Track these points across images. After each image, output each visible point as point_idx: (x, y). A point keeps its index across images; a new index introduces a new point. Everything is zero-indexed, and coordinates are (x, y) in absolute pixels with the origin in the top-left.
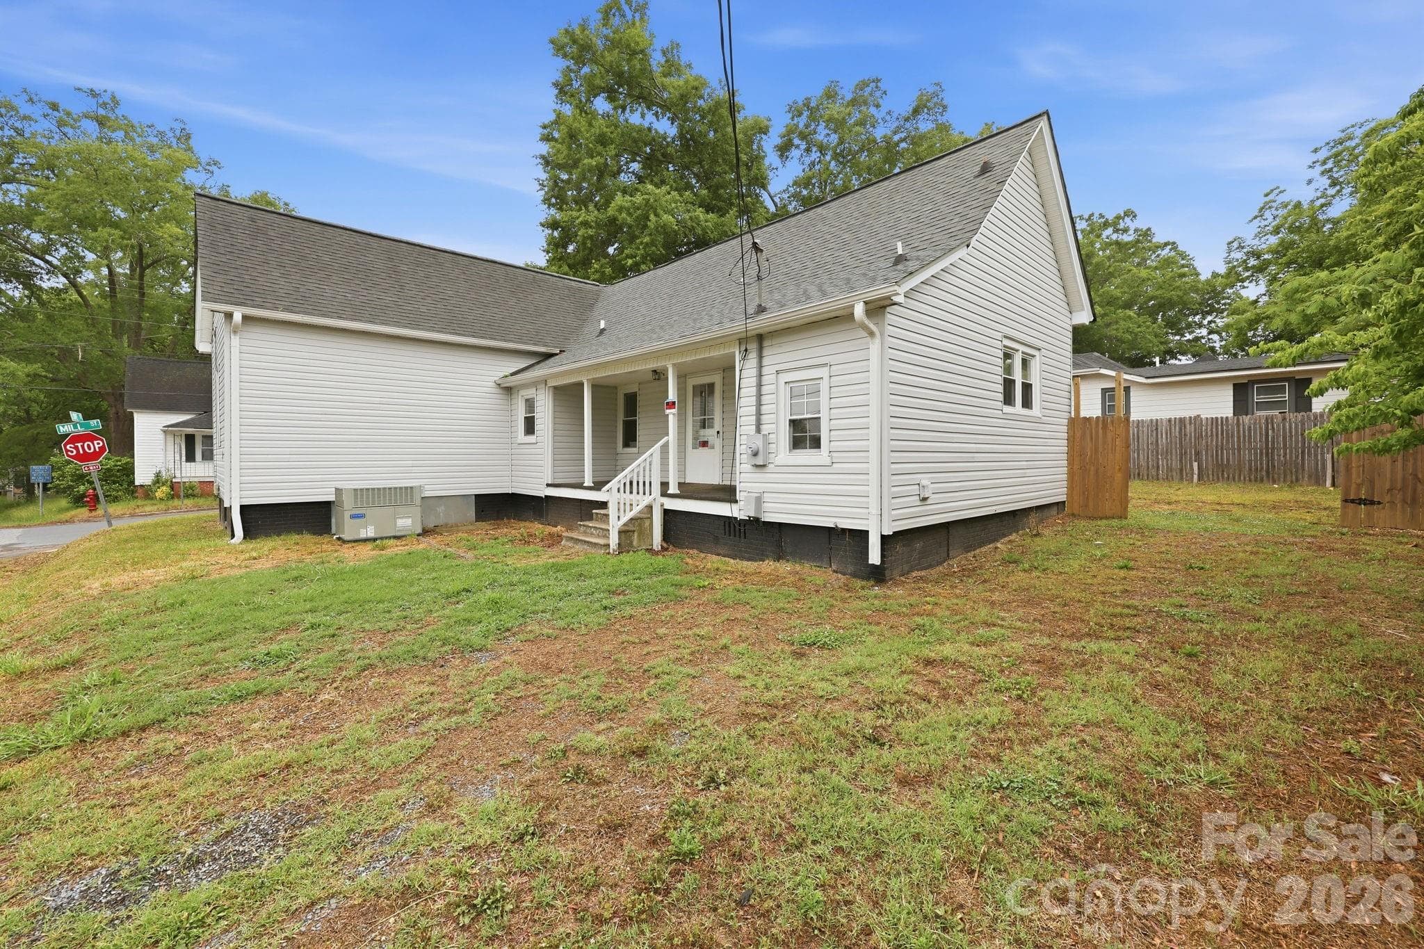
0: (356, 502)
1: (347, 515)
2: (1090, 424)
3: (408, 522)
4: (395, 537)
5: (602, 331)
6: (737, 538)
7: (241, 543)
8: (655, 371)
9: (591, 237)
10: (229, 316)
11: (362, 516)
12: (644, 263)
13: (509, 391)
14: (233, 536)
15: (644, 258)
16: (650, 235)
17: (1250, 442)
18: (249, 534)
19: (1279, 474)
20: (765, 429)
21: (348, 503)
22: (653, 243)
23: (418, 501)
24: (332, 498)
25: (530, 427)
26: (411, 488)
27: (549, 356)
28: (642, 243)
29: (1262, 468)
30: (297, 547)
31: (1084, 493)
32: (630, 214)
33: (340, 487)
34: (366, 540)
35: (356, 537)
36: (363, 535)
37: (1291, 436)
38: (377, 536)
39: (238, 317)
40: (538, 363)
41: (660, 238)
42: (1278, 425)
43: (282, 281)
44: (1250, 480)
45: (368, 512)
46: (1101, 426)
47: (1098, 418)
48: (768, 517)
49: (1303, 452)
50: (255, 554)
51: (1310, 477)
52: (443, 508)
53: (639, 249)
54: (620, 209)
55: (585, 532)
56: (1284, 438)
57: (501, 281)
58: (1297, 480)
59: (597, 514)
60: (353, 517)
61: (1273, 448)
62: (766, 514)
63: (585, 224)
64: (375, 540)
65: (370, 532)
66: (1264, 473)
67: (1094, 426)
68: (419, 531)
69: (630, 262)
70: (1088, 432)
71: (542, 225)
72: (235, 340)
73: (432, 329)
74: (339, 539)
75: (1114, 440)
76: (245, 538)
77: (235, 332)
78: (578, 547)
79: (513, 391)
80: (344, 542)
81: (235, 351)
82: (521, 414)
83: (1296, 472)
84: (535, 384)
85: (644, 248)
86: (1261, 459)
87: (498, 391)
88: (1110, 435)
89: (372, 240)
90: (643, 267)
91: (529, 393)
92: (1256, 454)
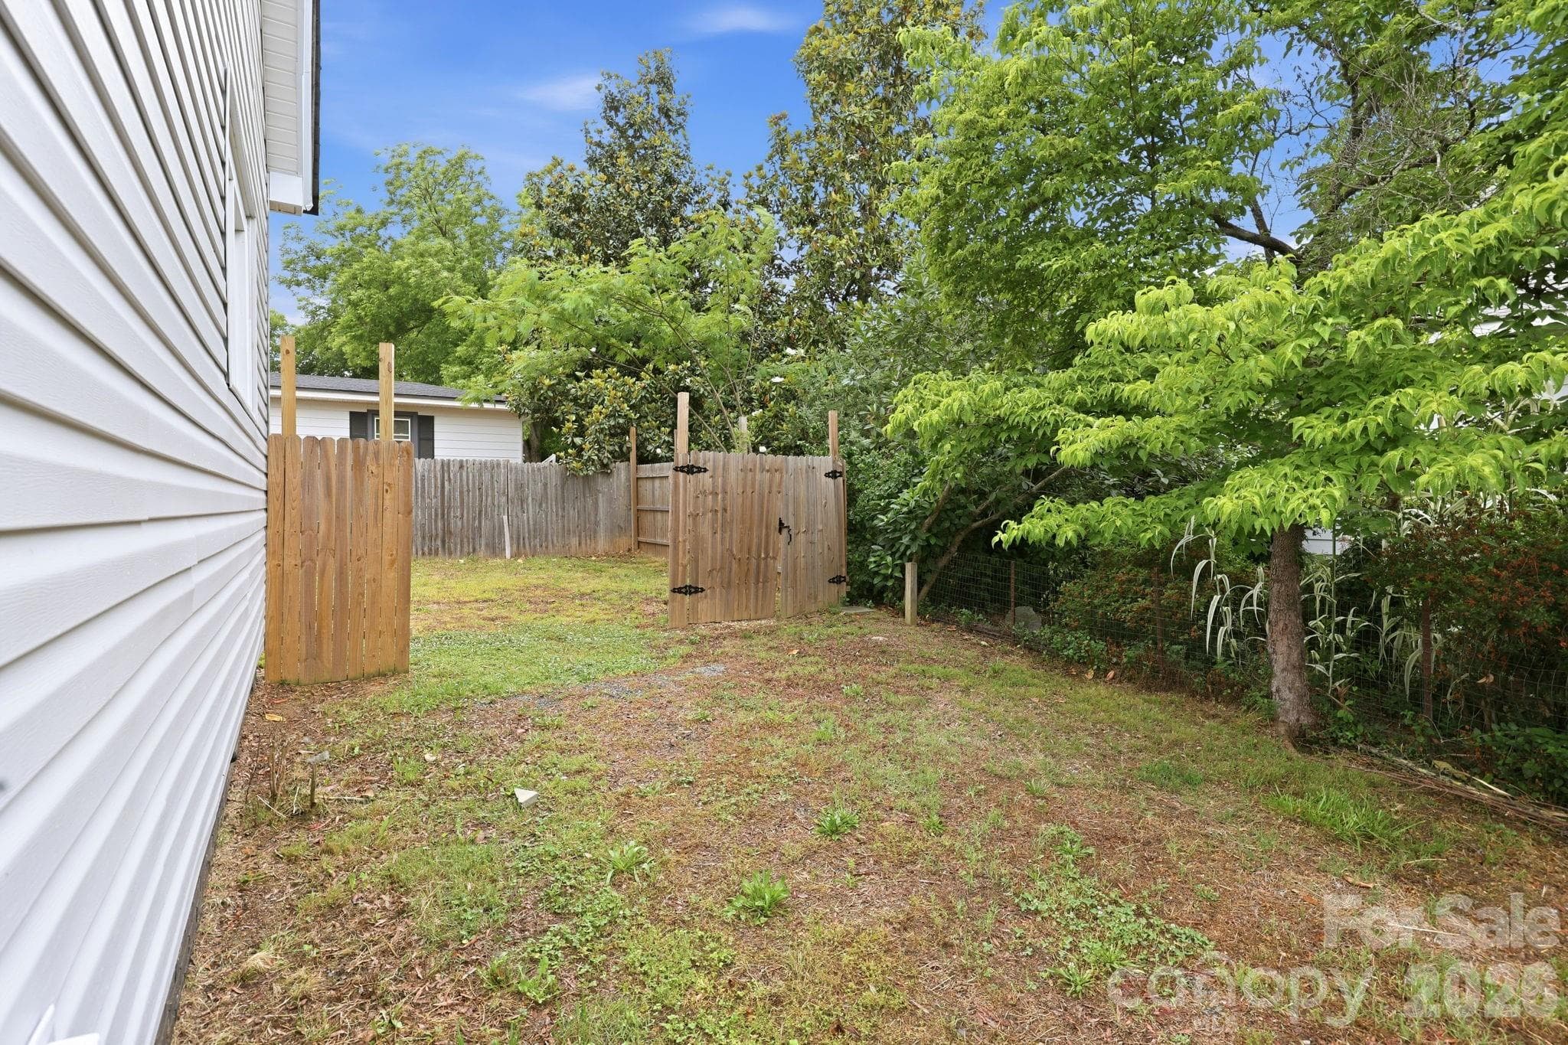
2: (325, 455)
17: (423, 497)
19: (456, 545)
29: (437, 535)
31: (310, 627)
37: (468, 491)
42: (455, 475)
44: (423, 554)
46: (349, 461)
47: (342, 441)
49: (480, 512)
51: (487, 545)
56: (461, 493)
58: (474, 550)
61: (449, 508)
66: (439, 542)
67: (333, 462)
70: (319, 474)
75: (379, 496)
83: (473, 539)
86: (436, 521)
88: (370, 483)
92: (430, 515)
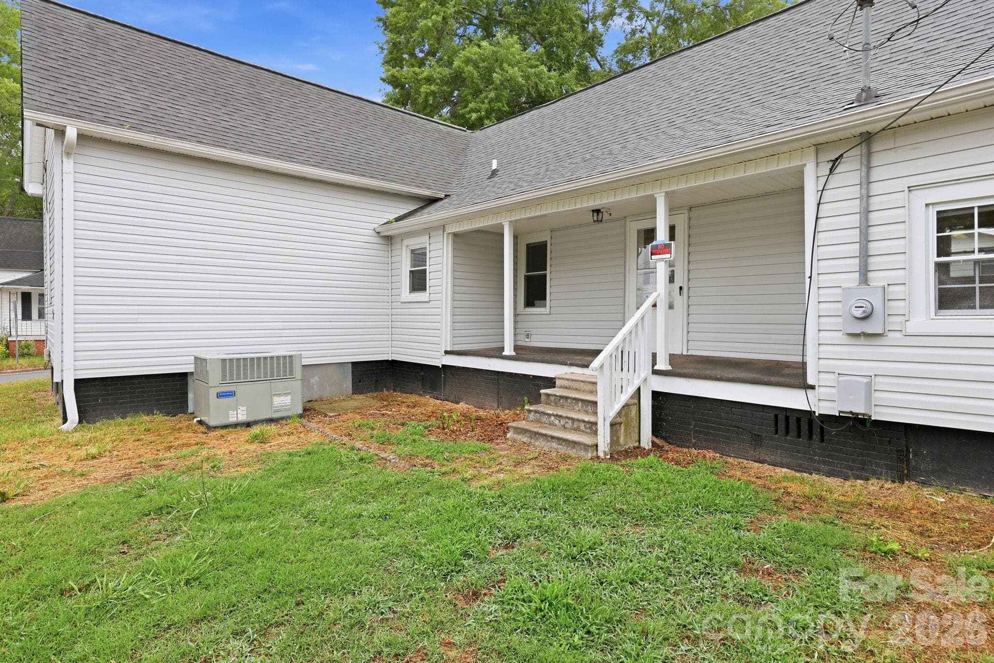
0: (224, 377)
1: (213, 393)
3: (287, 400)
4: (271, 421)
5: (494, 173)
6: (803, 440)
7: (75, 430)
8: (597, 211)
9: (433, 93)
10: (60, 133)
11: (231, 394)
12: (488, 118)
13: (389, 240)
14: (65, 420)
15: (489, 112)
16: (496, 89)
18: (84, 415)
20: (877, 279)
21: (214, 376)
22: (498, 99)
23: (298, 372)
24: (189, 368)
25: (418, 282)
26: (291, 357)
27: (433, 201)
28: (486, 97)
30: (150, 437)
32: (476, 67)
33: (203, 356)
34: (236, 425)
35: (225, 422)
36: (232, 419)
38: (251, 419)
39: (71, 133)
40: (422, 208)
41: (506, 93)
43: (127, 96)
45: (240, 389)
48: (880, 414)
50: (93, 450)
52: (317, 378)
53: (483, 103)
54: (468, 61)
55: (538, 421)
57: (371, 118)
59: (548, 395)
60: (219, 395)
62: (878, 409)
63: (429, 80)
64: (248, 425)
65: (242, 416)
68: (300, 411)
69: (474, 116)
71: (383, 80)
72: (69, 165)
73: (306, 163)
74: (201, 422)
76: (80, 422)
77: (68, 154)
78: (540, 443)
79: (393, 241)
80: (209, 428)
81: (69, 179)
82: (406, 267)
84: (428, 231)
85: (489, 102)
87: (376, 240)
89: (229, 64)
90: (486, 122)
91: (416, 243)
